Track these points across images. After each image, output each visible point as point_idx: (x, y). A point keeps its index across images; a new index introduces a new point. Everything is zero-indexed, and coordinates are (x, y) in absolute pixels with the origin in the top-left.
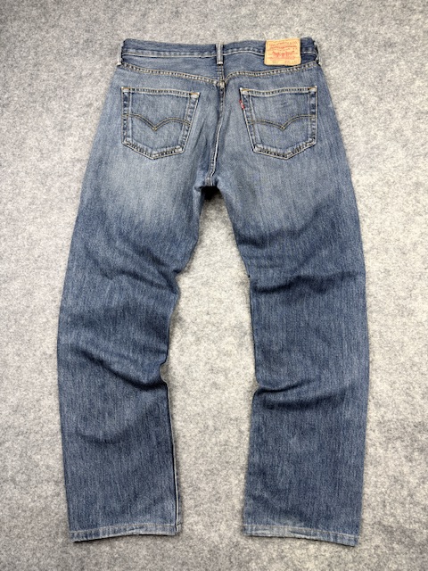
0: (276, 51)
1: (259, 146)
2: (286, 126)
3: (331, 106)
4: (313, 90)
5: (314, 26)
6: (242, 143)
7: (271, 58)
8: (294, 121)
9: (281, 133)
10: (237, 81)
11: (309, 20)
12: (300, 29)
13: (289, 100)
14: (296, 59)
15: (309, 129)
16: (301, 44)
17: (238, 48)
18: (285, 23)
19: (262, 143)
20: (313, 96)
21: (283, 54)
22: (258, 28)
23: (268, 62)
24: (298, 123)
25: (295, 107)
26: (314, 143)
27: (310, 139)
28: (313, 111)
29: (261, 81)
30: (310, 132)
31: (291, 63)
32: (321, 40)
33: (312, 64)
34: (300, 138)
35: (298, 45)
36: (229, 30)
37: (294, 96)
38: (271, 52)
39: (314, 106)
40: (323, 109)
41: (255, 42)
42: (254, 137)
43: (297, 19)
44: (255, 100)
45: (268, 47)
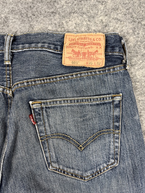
0: (77, 50)
1: (54, 165)
2: (86, 146)
3: (137, 117)
4: (118, 99)
5: (120, 16)
6: (35, 162)
7: (70, 58)
8: (94, 140)
9: (79, 154)
10: (24, 94)
11: (115, 9)
12: (105, 19)
13: (90, 112)
14: (99, 61)
15: (111, 147)
16: (107, 41)
17: (30, 43)
18: (88, 12)
19: (57, 162)
20: (117, 106)
21: (84, 54)
22: (57, 15)
23: (67, 61)
24: (99, 142)
25: (96, 121)
26: (116, 165)
27: (113, 161)
28: (117, 124)
29: (57, 86)
30: (112, 152)
31: (94, 64)
32: (128, 33)
33: (118, 68)
34: (100, 160)
35: (103, 43)
36: (23, 17)
37: (95, 107)
38: (70, 50)
39: (117, 119)
40: (128, 122)
41: (52, 35)
42: (48, 155)
43: (101, 7)
44: (50, 111)
45: (67, 42)
